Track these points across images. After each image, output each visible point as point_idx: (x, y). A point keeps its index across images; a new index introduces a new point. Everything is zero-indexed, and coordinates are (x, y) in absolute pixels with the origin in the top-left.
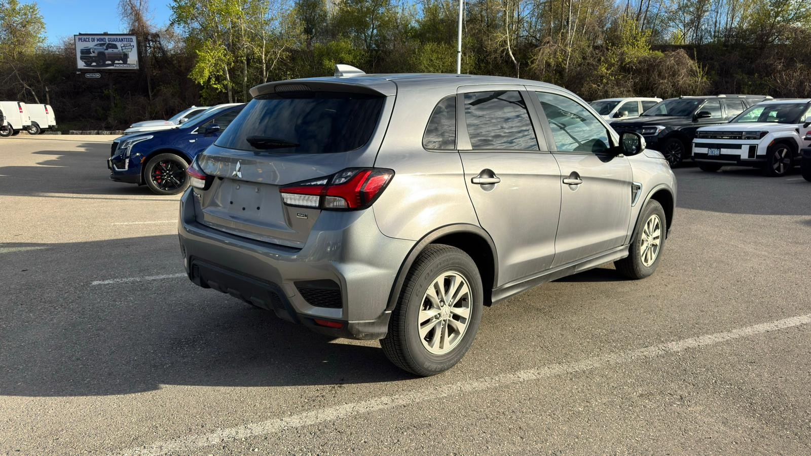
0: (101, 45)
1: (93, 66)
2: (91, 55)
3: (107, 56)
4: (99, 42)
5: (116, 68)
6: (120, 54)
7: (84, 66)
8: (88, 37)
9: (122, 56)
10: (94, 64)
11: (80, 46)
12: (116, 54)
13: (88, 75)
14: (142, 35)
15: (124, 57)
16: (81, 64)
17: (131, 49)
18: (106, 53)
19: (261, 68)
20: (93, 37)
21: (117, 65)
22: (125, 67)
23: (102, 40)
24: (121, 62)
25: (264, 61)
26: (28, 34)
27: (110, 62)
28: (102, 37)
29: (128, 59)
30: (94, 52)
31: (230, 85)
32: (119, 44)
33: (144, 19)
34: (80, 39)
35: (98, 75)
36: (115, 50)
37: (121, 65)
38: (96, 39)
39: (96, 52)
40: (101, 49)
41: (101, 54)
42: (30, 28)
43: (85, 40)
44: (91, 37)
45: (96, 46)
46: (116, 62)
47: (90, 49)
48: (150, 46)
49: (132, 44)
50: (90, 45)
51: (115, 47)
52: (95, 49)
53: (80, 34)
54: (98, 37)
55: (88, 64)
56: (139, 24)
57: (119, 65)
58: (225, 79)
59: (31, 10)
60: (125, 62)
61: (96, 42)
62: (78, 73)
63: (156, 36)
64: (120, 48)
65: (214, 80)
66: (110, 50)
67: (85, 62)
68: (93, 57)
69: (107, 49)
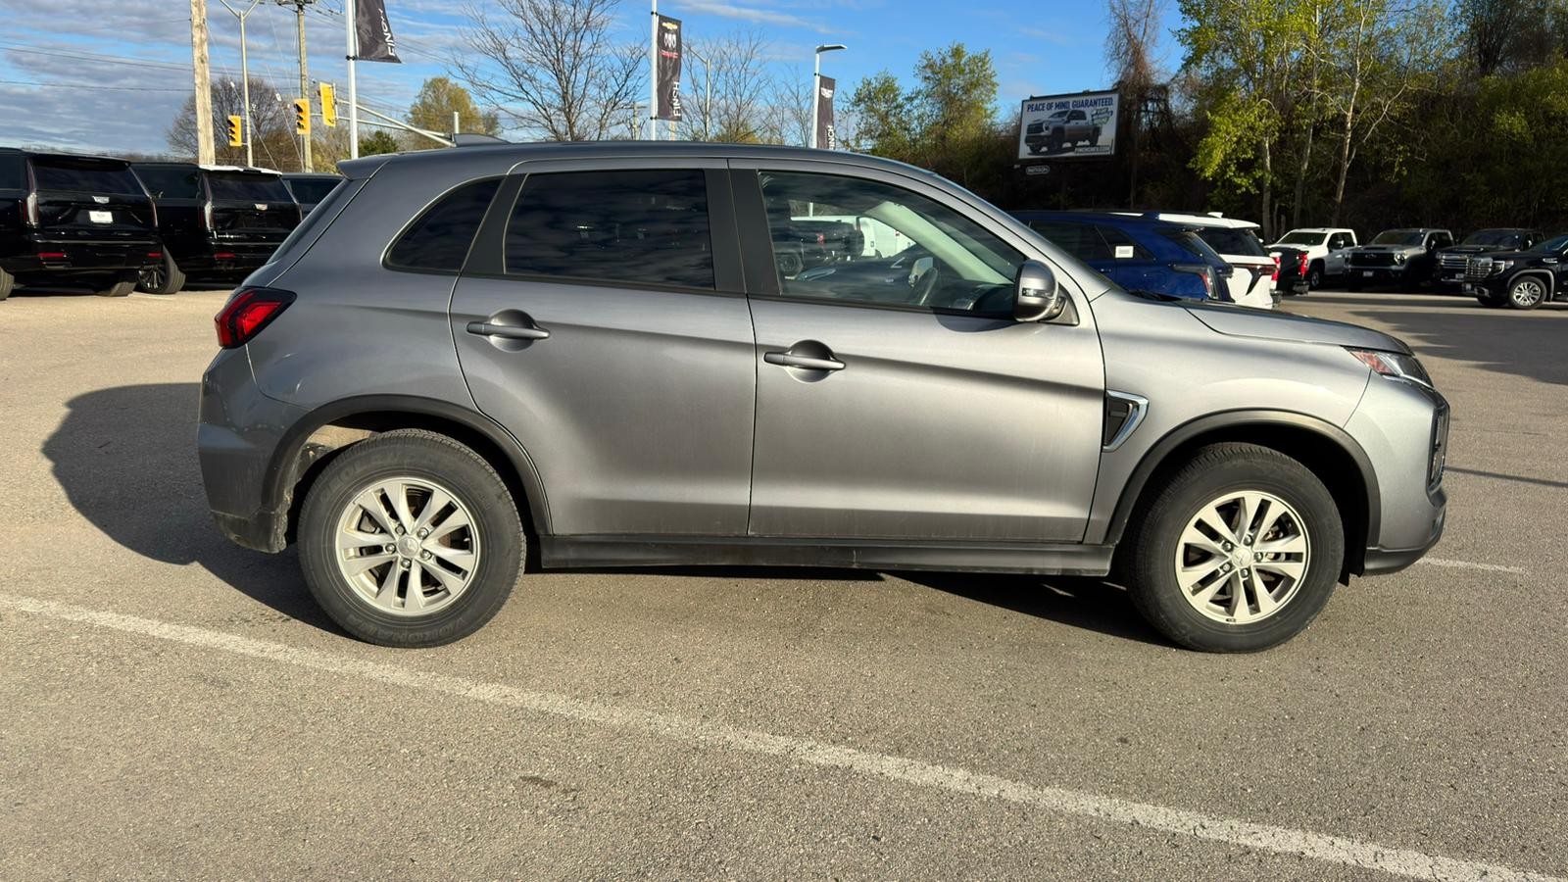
0: (1060, 114)
1: (1043, 153)
2: (1042, 134)
3: (1066, 133)
4: (1058, 110)
5: (1078, 155)
6: (1088, 129)
7: (1030, 154)
8: (1042, 102)
9: (1091, 132)
10: (1044, 149)
11: (1030, 118)
12: (1081, 129)
13: (1030, 171)
14: (1135, 92)
15: (1093, 134)
16: (1024, 151)
17: (1108, 118)
18: (1066, 129)
19: (1343, 140)
20: (1050, 101)
21: (1081, 150)
22: (1093, 152)
23: (1063, 105)
24: (1087, 143)
25: (1349, 125)
26: (971, 106)
27: (1069, 145)
28: (1064, 100)
29: (1100, 138)
30: (1047, 128)
31: (1269, 177)
32: (1089, 111)
33: (1147, 59)
34: (1030, 107)
35: (1044, 170)
36: (1081, 122)
37: (1087, 150)
38: (1054, 105)
39: (1051, 127)
40: (1058, 122)
41: (1059, 132)
42: (975, 93)
43: (1037, 109)
44: (1046, 102)
45: (1052, 116)
46: (1080, 143)
47: (1042, 124)
48: (1147, 111)
49: (1110, 108)
50: (1044, 116)
51: (1082, 115)
52: (1051, 122)
53: (1032, 98)
54: (1058, 101)
55: (1035, 151)
56: (1136, 69)
57: (1083, 149)
58: (1263, 167)
59: (980, 64)
60: (1093, 143)
61: (1054, 110)
62: (1016, 166)
63: (1164, 89)
64: (1089, 118)
65: (1233, 169)
66: (1073, 123)
67: (1032, 148)
68: (1045, 136)
69: (1068, 122)
